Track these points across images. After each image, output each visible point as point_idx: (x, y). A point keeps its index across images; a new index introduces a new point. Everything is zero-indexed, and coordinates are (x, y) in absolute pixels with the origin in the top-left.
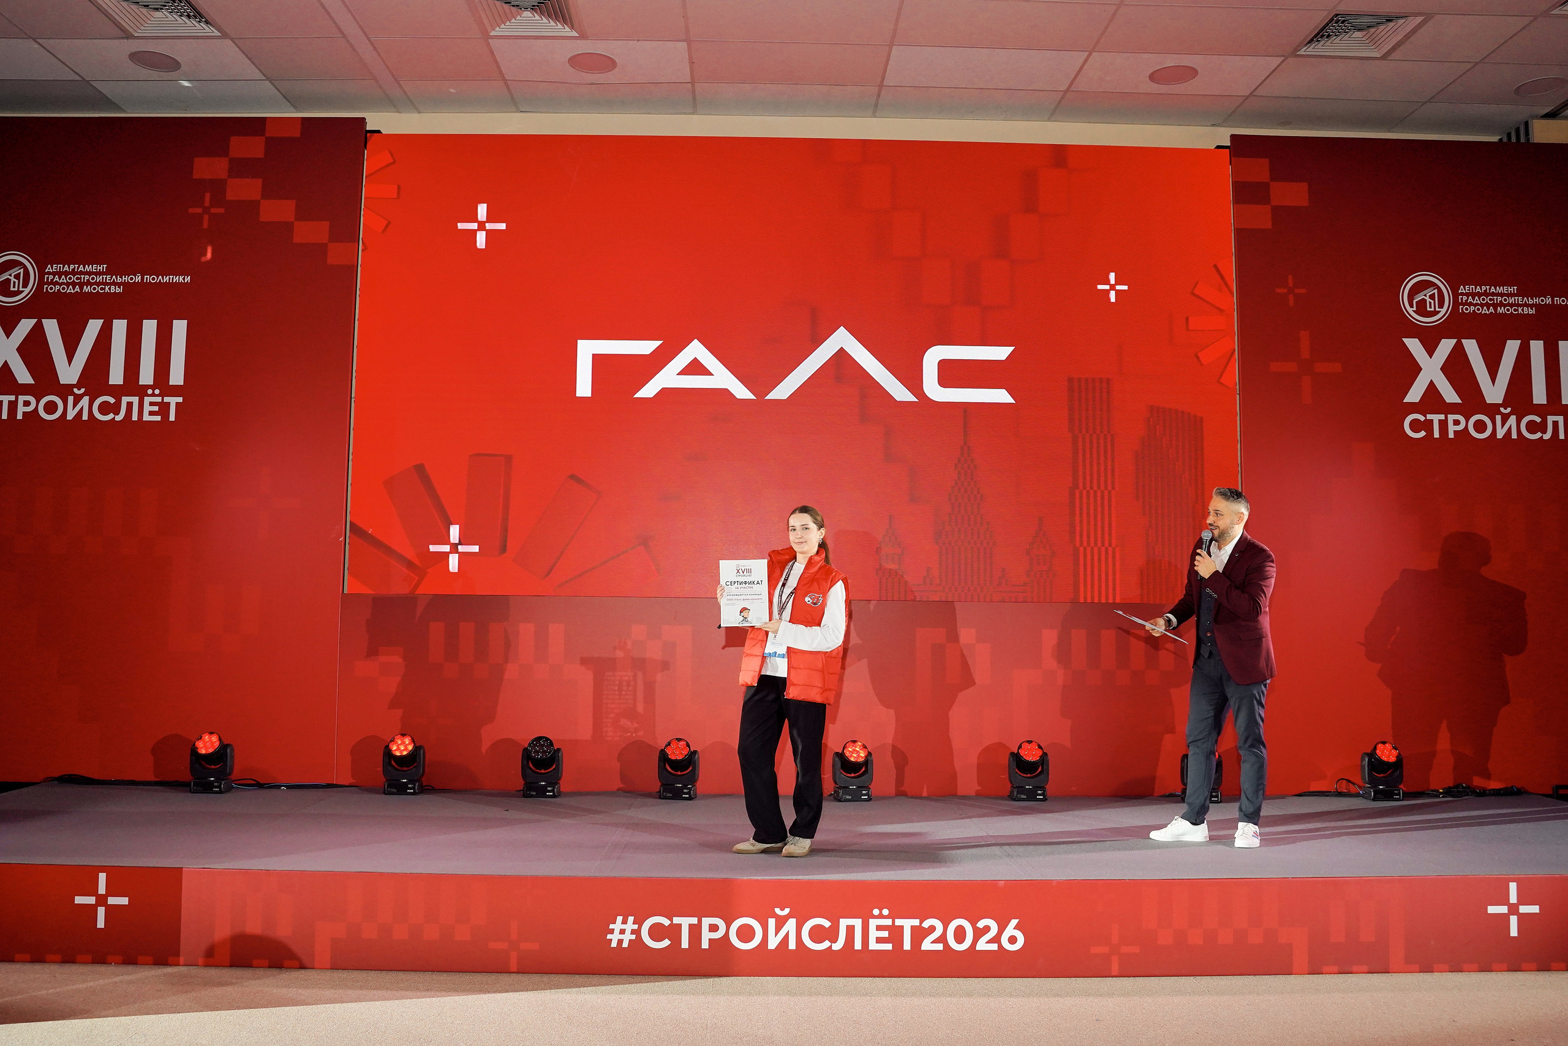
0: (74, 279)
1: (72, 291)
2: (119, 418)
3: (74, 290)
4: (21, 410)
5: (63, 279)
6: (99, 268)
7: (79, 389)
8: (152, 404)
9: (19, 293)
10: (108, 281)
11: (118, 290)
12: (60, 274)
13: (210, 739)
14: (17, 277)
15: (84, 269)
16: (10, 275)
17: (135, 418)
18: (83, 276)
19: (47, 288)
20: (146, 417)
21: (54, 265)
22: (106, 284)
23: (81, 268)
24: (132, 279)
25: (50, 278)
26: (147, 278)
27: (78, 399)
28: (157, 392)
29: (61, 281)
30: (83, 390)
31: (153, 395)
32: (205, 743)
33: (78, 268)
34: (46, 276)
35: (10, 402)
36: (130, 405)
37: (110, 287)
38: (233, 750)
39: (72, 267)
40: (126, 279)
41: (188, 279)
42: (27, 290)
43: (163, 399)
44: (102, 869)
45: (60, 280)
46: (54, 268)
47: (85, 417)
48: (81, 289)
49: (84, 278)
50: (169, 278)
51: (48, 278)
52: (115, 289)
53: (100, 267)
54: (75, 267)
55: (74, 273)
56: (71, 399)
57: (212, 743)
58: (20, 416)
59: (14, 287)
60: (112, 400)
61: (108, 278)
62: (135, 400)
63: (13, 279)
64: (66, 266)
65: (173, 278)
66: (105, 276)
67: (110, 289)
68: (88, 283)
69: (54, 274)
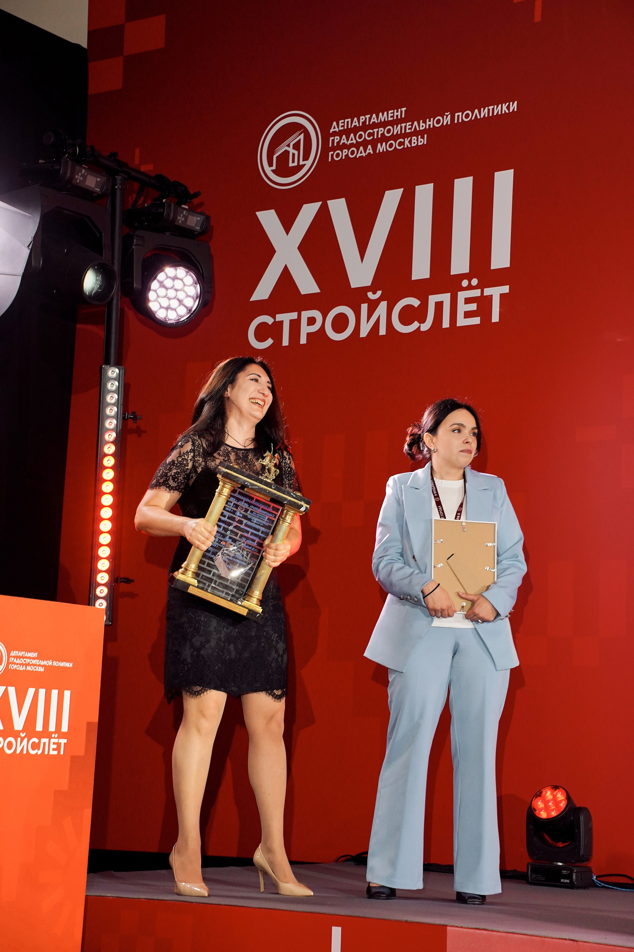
0: (365, 136)
1: (364, 154)
2: (426, 327)
3: (365, 152)
4: (305, 330)
5: (353, 140)
6: (396, 114)
7: (374, 293)
8: (468, 301)
9: (299, 168)
10: (408, 131)
11: (422, 141)
12: (347, 132)
13: (555, 797)
14: (296, 146)
15: (378, 120)
16: (288, 146)
17: (446, 324)
18: (376, 130)
19: (332, 155)
20: (461, 322)
21: (341, 121)
22: (405, 135)
23: (374, 119)
24: (438, 122)
25: (336, 141)
26: (458, 116)
27: (373, 306)
28: (475, 282)
29: (350, 142)
30: (379, 293)
31: (470, 287)
32: (546, 802)
33: (370, 119)
34: (331, 138)
35: (291, 321)
36: (439, 306)
37: (411, 140)
38: (589, 819)
39: (362, 118)
40: (431, 123)
41: (514, 106)
42: (308, 163)
43: (482, 292)
44: (338, 920)
45: (348, 141)
46: (341, 125)
47: (383, 331)
48: (374, 149)
49: (378, 132)
50: (489, 110)
51: (333, 141)
52: (417, 140)
53: (397, 112)
54: (366, 118)
55: (364, 127)
56: (364, 307)
57: (557, 803)
58: (303, 340)
59: (293, 162)
60: (415, 302)
61: (408, 127)
62: (446, 298)
63: (291, 150)
64: (355, 119)
65: (493, 109)
66: (403, 125)
67: (410, 142)
68: (384, 139)
69: (340, 134)
